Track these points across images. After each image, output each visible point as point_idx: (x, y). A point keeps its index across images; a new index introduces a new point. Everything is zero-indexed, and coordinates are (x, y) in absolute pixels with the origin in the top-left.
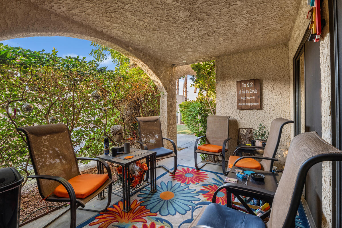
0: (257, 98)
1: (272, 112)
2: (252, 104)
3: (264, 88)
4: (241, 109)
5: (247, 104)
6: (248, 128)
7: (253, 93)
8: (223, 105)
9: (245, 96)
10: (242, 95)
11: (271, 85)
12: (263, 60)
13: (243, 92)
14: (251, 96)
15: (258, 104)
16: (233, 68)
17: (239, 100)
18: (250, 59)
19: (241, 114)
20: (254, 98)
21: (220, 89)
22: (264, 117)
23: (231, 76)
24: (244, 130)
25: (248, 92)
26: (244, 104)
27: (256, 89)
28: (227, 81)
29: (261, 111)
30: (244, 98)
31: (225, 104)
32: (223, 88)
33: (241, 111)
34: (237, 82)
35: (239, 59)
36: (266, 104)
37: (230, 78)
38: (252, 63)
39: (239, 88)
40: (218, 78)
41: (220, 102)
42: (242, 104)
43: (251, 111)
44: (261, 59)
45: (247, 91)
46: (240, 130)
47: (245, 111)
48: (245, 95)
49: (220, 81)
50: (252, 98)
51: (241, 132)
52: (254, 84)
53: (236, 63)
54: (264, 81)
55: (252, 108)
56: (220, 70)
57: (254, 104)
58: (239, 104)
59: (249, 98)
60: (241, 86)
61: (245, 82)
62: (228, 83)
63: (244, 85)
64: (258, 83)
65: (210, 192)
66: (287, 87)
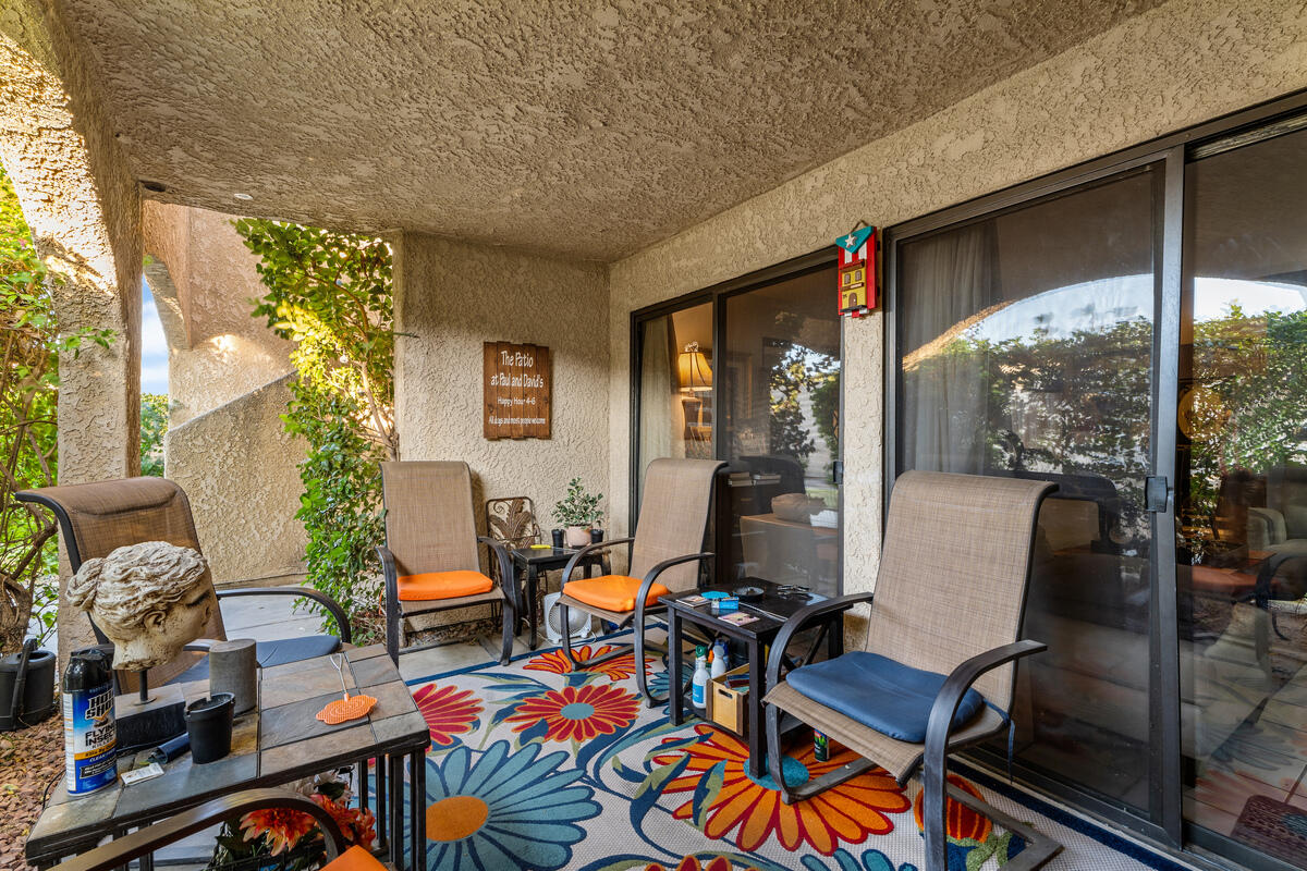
0: (543, 402)
1: (573, 446)
2: (528, 421)
3: (556, 375)
4: (493, 435)
5: (514, 421)
6: (513, 499)
7: (532, 389)
8: (429, 421)
9: (507, 395)
10: (500, 390)
11: (571, 369)
12: (555, 293)
13: (505, 381)
14: (525, 396)
15: (543, 421)
16: (470, 295)
17: (490, 408)
18: (521, 279)
19: (494, 455)
20: (533, 402)
21: (422, 359)
22: (554, 461)
23: (463, 321)
24: (501, 504)
25: (517, 382)
26: (507, 421)
27: (539, 376)
28: (446, 334)
29: (546, 444)
30: (505, 402)
31: (439, 418)
32: (434, 358)
33: (494, 443)
34: (487, 345)
35: (490, 269)
36: (560, 422)
37: (459, 327)
38: (527, 293)
39: (492, 364)
40: (412, 318)
41: (418, 411)
42: (500, 421)
43: (523, 443)
44: (550, 289)
45: (515, 379)
46: (491, 505)
47: (504, 443)
48: (510, 393)
49: (422, 331)
50: (528, 402)
51: (492, 512)
52: (536, 361)
53: (481, 279)
54: (556, 354)
55: (527, 434)
56: (420, 286)
57: (533, 421)
58: (492, 420)
59: (520, 402)
60: (498, 360)
61: (512, 349)
62: (451, 342)
63: (508, 360)
64: (543, 357)
65: (549, 721)
66: (602, 381)
